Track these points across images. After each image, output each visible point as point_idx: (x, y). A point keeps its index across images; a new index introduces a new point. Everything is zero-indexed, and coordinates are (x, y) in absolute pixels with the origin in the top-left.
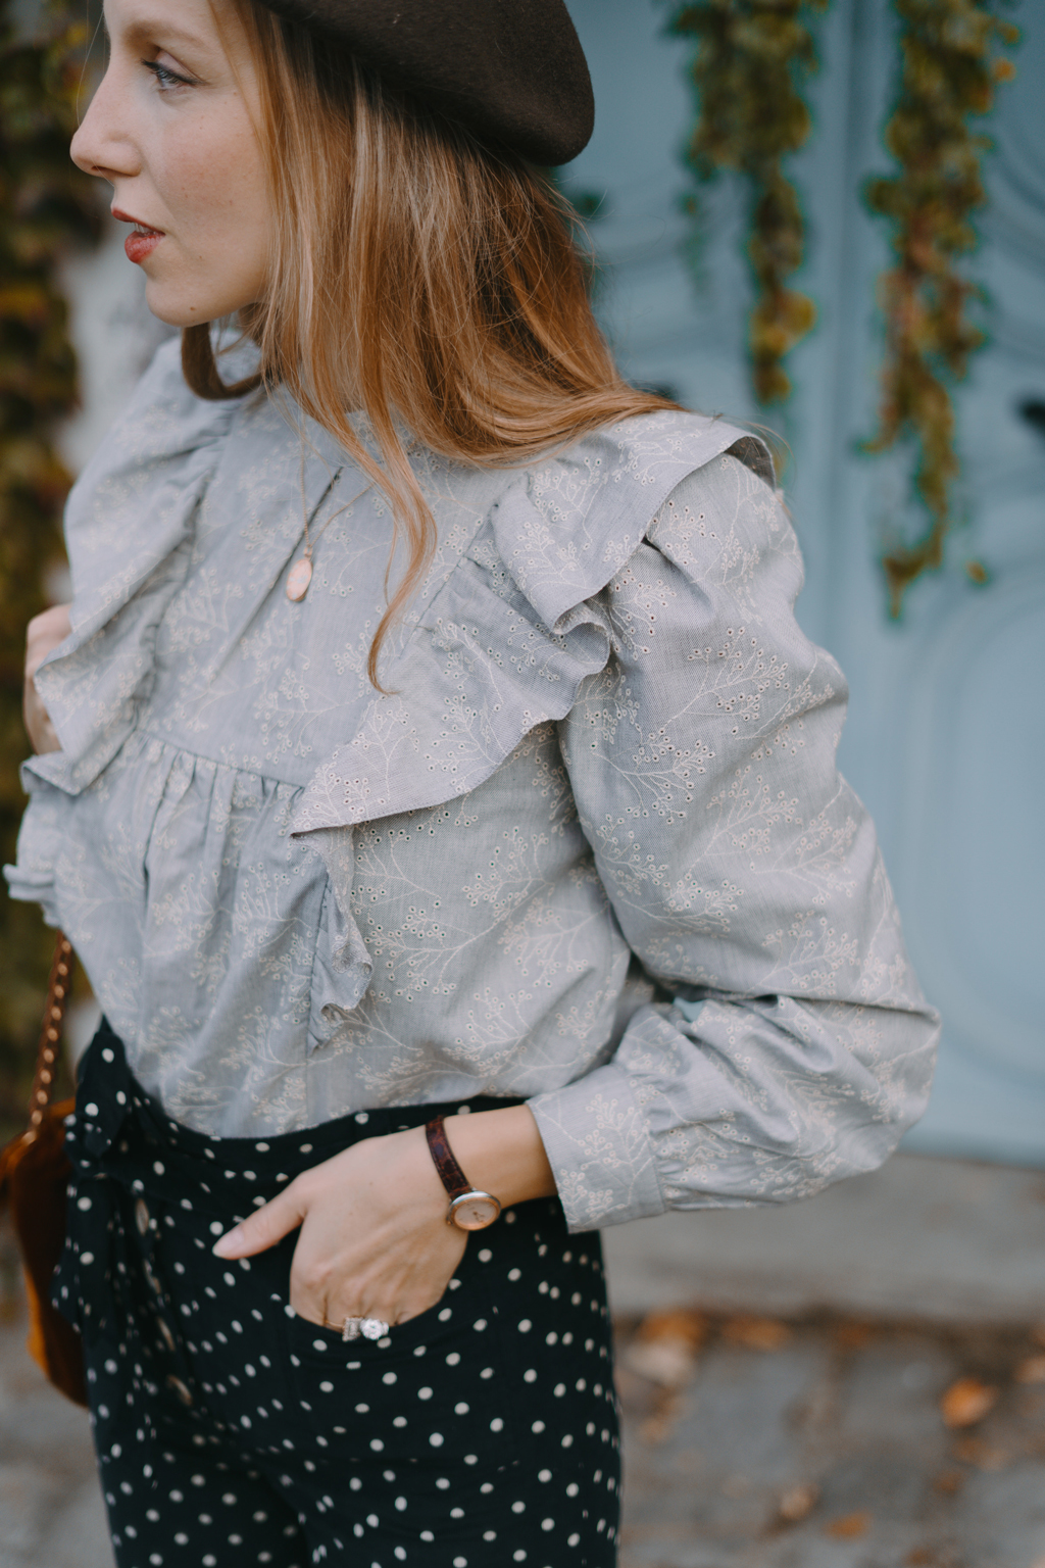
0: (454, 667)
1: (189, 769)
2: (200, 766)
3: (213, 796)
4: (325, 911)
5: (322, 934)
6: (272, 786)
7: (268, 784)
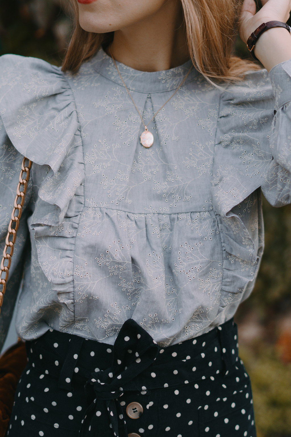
0: (235, 147)
1: (133, 218)
2: (136, 217)
3: (149, 226)
4: (224, 252)
5: (225, 262)
6: (175, 216)
7: (173, 216)
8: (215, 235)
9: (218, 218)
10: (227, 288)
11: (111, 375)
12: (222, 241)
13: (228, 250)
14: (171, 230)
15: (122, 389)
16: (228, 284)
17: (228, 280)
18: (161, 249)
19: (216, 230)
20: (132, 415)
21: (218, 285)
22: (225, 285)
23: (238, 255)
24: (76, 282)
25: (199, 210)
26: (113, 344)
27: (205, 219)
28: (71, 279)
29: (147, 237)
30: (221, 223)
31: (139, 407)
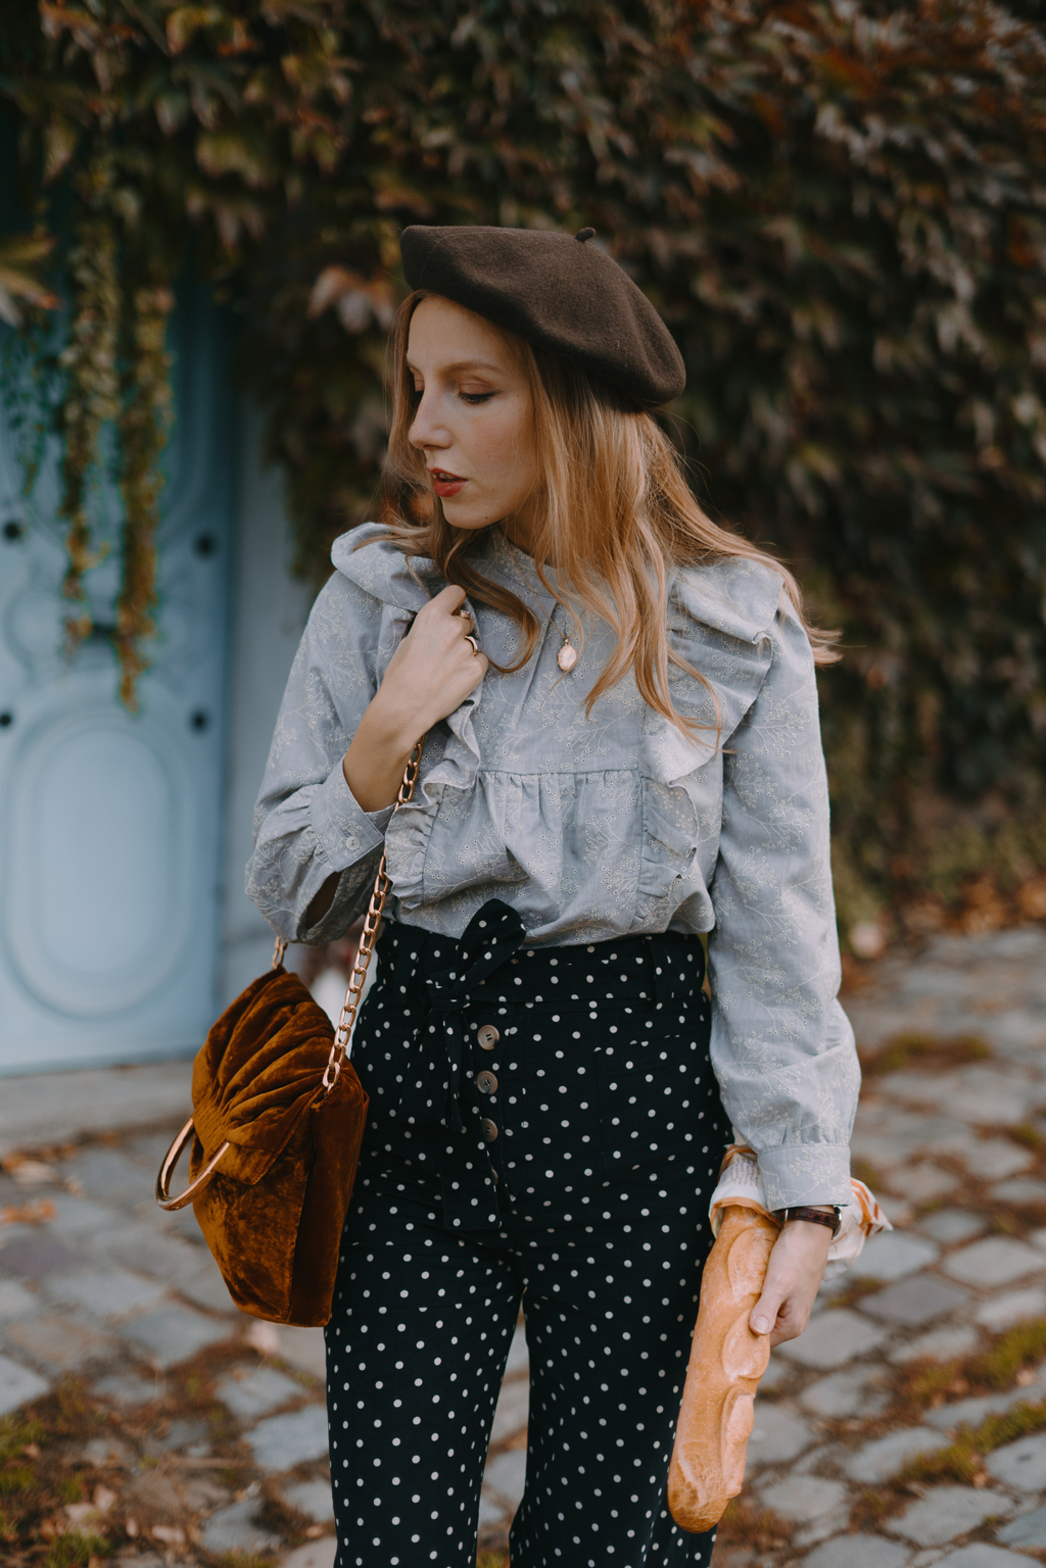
1: (519, 783)
2: (526, 780)
3: (544, 793)
4: (645, 833)
5: (645, 848)
6: (583, 777)
7: (579, 777)
8: (636, 806)
9: (644, 783)
10: (647, 889)
11: (452, 976)
12: (644, 817)
13: (651, 831)
14: (576, 797)
15: (468, 997)
16: (648, 881)
17: (649, 875)
18: (560, 829)
19: (637, 800)
20: (485, 1043)
21: (632, 883)
22: (644, 884)
23: (666, 841)
24: (426, 883)
25: (617, 767)
26: (459, 937)
27: (624, 782)
28: (419, 878)
29: (541, 809)
30: (647, 790)
31: (495, 1033)
